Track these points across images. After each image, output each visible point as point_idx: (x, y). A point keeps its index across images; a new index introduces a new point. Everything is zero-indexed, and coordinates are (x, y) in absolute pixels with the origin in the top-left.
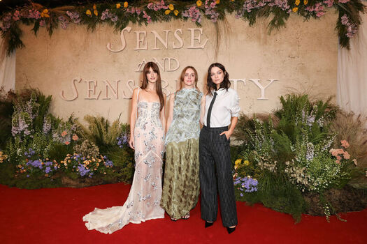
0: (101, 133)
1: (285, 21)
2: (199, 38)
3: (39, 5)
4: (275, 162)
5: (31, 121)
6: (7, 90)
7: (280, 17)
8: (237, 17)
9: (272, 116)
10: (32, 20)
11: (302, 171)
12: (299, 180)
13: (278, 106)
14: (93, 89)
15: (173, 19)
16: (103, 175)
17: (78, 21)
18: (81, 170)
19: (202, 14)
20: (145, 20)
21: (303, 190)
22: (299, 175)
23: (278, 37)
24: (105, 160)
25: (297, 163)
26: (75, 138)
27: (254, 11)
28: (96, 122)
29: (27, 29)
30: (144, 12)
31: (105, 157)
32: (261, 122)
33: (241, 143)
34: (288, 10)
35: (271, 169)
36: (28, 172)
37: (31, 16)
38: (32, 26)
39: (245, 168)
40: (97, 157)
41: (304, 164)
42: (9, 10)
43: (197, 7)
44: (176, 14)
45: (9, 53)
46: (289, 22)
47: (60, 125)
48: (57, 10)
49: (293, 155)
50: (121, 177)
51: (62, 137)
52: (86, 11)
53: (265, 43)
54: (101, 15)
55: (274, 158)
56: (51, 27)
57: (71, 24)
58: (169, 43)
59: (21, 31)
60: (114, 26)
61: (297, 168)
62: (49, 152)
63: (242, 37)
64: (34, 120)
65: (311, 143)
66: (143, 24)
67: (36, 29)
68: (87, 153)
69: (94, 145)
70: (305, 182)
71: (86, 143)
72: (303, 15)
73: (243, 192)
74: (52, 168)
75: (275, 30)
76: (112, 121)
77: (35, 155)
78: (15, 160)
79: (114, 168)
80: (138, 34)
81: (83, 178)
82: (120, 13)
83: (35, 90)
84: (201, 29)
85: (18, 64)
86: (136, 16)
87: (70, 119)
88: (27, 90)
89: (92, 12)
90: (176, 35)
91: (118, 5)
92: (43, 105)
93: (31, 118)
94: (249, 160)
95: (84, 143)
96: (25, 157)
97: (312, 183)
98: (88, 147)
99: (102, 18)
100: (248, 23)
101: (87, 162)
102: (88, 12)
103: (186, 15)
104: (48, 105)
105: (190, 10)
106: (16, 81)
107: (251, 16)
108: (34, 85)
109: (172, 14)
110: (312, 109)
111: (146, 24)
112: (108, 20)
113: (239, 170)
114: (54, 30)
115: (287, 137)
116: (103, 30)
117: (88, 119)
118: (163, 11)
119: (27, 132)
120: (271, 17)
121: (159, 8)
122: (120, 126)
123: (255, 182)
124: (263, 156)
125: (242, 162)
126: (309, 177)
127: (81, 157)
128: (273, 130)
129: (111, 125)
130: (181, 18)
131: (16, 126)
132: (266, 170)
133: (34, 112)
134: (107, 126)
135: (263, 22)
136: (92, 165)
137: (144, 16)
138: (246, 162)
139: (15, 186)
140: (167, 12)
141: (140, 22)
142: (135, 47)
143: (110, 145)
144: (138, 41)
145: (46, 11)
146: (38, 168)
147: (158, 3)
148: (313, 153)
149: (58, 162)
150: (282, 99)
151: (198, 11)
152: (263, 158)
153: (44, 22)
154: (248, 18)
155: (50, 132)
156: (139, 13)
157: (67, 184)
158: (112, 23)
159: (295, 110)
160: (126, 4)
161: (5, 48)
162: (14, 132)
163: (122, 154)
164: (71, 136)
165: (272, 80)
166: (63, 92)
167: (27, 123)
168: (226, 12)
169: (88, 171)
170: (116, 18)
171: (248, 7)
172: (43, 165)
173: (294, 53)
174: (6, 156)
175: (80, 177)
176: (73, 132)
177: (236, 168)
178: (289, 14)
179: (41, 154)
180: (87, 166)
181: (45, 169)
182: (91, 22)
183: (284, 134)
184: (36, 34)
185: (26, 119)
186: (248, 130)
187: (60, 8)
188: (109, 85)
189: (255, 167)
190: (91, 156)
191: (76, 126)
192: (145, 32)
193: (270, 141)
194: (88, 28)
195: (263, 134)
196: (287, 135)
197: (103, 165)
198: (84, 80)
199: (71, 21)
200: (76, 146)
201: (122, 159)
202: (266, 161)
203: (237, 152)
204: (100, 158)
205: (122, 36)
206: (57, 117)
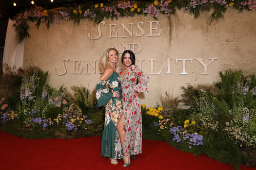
0: (83, 99)
1: (223, 14)
2: (156, 28)
3: (41, 8)
4: (217, 122)
5: (34, 89)
6: (18, 68)
7: (219, 11)
8: (185, 12)
10: (35, 18)
11: (239, 130)
12: (237, 137)
13: (218, 79)
14: (78, 67)
15: (136, 15)
16: (85, 130)
17: (68, 18)
18: (69, 126)
19: (158, 11)
20: (116, 16)
21: (241, 146)
22: (237, 133)
23: (217, 26)
24: (86, 119)
25: (235, 124)
26: (65, 102)
27: (198, 7)
28: (79, 91)
29: (32, 24)
30: (115, 10)
31: (86, 117)
32: (205, 91)
33: (188, 107)
34: (225, 5)
35: (213, 127)
36: (31, 127)
37: (35, 15)
38: (36, 22)
39: (192, 126)
40: (80, 116)
41: (241, 125)
42: (21, 12)
43: (155, 6)
44: (139, 11)
45: (20, 42)
46: (226, 15)
47: (54, 93)
48: (53, 10)
49: (231, 117)
50: (97, 132)
51: (55, 102)
52: (73, 11)
53: (207, 31)
54: (84, 13)
55: (215, 120)
56: (48, 23)
57: (62, 20)
58: (134, 32)
59: (28, 26)
60: (93, 21)
61: (235, 127)
62: (46, 113)
63: (189, 27)
64: (36, 89)
65: (246, 108)
66: (115, 19)
67: (38, 24)
68: (73, 114)
69: (78, 108)
70: (242, 139)
71: (73, 106)
72: (237, 8)
73: (191, 145)
74: (48, 124)
75: (215, 21)
76: (91, 90)
77: (36, 114)
78: (22, 117)
79: (92, 125)
80: (110, 27)
81: (70, 132)
82: (97, 12)
83: (36, 68)
84: (157, 22)
85: (26, 49)
86: (109, 14)
87: (61, 88)
88: (31, 68)
89: (78, 11)
90: (138, 26)
91: (96, 6)
92: (42, 78)
93: (34, 87)
94: (195, 120)
95: (71, 106)
96: (29, 116)
97: (248, 140)
98: (74, 109)
99: (85, 15)
100: (193, 16)
101: (73, 120)
102: (75, 11)
103: (146, 12)
104: (46, 78)
105: (149, 8)
106: (24, 62)
107: (196, 11)
108: (36, 64)
109: (136, 11)
110: (246, 81)
111: (117, 19)
112: (89, 16)
113: (188, 128)
114: (51, 25)
115: (226, 103)
116: (85, 24)
117: (74, 89)
118: (129, 9)
119: (31, 98)
120: (212, 11)
121: (126, 7)
123: (201, 138)
124: (206, 117)
125: (190, 122)
126: (246, 135)
127: (69, 116)
128: (214, 98)
129: (90, 93)
130: (142, 14)
131: (23, 93)
132: (210, 129)
133: (36, 83)
134: (88, 94)
135: (205, 16)
136: (76, 122)
137: (115, 13)
138: (194, 122)
139: (22, 136)
140: (132, 10)
141: (112, 18)
142: (108, 36)
143: (90, 108)
144: (111, 31)
145: (46, 11)
146: (38, 123)
147: (125, 3)
148: (248, 116)
149: (52, 120)
150: (221, 74)
151: (155, 8)
152: (207, 119)
153: (44, 19)
154: (193, 12)
155: (47, 98)
156: (111, 11)
157: (59, 136)
158: (92, 19)
159: (232, 82)
160: (102, 5)
161: (17, 38)
162: (22, 97)
163: (98, 114)
164: (62, 101)
165: (213, 59)
166: (56, 69)
167: (31, 91)
168: (176, 9)
169: (74, 127)
170: (95, 15)
171: (194, 4)
172: (42, 122)
173: (230, 38)
174: (16, 115)
175: (68, 131)
176: (63, 98)
177: (185, 126)
178: (226, 8)
179: (41, 113)
180: (73, 123)
181: (42, 124)
182: (77, 19)
183: (223, 101)
184: (38, 28)
185: (30, 88)
186: (194, 97)
187: (55, 9)
188: (89, 64)
189: (201, 126)
190: (76, 115)
191: (65, 94)
192: (116, 25)
193: (212, 106)
194: (75, 23)
195: (206, 101)
196: (226, 101)
197: (84, 123)
198: (71, 60)
199: (62, 18)
200: (66, 108)
201: (98, 118)
202: (209, 122)
203: (186, 114)
204: (82, 118)
205: (99, 28)
206: (52, 87)
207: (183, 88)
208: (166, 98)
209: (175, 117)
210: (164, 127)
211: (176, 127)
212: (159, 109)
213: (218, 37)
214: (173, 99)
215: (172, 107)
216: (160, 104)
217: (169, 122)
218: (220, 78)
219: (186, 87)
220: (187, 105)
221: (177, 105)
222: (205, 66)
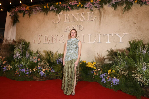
0: (50, 58)
1: (131, 7)
2: (92, 16)
3: (26, 5)
4: (127, 71)
5: (21, 52)
6: (12, 40)
7: (129, 5)
8: (109, 6)
9: (125, 50)
10: (22, 11)
11: (140, 76)
12: (139, 80)
13: (128, 46)
14: (47, 39)
15: (80, 8)
16: (50, 76)
17: (41, 11)
18: (41, 73)
19: (93, 6)
20: (68, 9)
21: (141, 85)
22: (139, 77)
23: (128, 14)
24: (51, 69)
25: (138, 72)
26: (39, 60)
27: (117, 3)
28: (47, 53)
29: (20, 15)
30: (68, 6)
31: (51, 68)
32: (120, 53)
33: (111, 62)
34: (132, 2)
35: (125, 74)
36: (20, 74)
37: (22, 9)
38: (23, 14)
39: (113, 74)
40: (48, 68)
41: (141, 73)
42: (14, 8)
43: (91, 3)
44: (82, 6)
45: (13, 25)
46: (133, 7)
47: (33, 54)
48: (32, 6)
49: (136, 68)
50: (58, 77)
51: (34, 59)
52: (44, 6)
53: (122, 17)
54: (50, 8)
55: (126, 70)
56: (30, 14)
57: (38, 12)
58: (79, 19)
59: (18, 16)
60: (55, 12)
61: (138, 74)
62: (28, 66)
63: (111, 15)
64: (22, 52)
65: (144, 63)
66: (68, 11)
67: (24, 15)
68: (43, 66)
69: (47, 63)
70: (142, 81)
72: (140, 4)
73: (112, 85)
74: (29, 72)
75: (126, 11)
76: (54, 53)
77: (22, 66)
78: (15, 68)
79: (55, 72)
80: (65, 16)
81: (42, 77)
82: (58, 7)
83: (23, 40)
84: (93, 12)
85: (17, 29)
86: (65, 8)
87: (37, 52)
88: (20, 40)
90: (82, 15)
91: (57, 3)
92: (26, 46)
93: (21, 51)
94: (115, 70)
95: (42, 62)
96: (18, 68)
97: (146, 82)
98: (44, 64)
99: (50, 9)
100: (113, 9)
101: (44, 70)
102: (45, 7)
103: (86, 6)
104: (28, 46)
105: (88, 4)
106: (16, 36)
107: (115, 6)
108: (23, 38)
109: (80, 6)
110: (145, 47)
111: (69, 11)
112: (53, 10)
113: (110, 75)
114: (31, 15)
115: (133, 60)
116: (51, 14)
117: (44, 52)
118: (76, 5)
119: (20, 57)
120: (124, 6)
121: (74, 4)
122: (58, 55)
123: (118, 80)
124: (121, 68)
125: (112, 71)
126: (144, 78)
127: (41, 68)
128: (126, 57)
129: (54, 54)
130: (84, 8)
131: (15, 55)
132: (123, 75)
133: (22, 49)
134: (52, 55)
135: (120, 8)
136: (46, 71)
137: (68, 8)
138: (114, 71)
139: (14, 79)
140: (78, 5)
141: (66, 10)
142: (64, 21)
143: (53, 63)
144: (66, 18)
145: (28, 7)
146: (23, 72)
147: (74, 2)
148: (146, 67)
149: (32, 70)
150: (130, 42)
151: (91, 4)
152: (121, 69)
153: (27, 12)
154: (114, 6)
155: (29, 57)
156: (66, 6)
157: (35, 79)
158: (55, 11)
159: (136, 47)
160: (60, 3)
161: (12, 23)
162: (15, 57)
163: (58, 67)
164: (37, 59)
165: (125, 34)
166: (34, 40)
167: (20, 53)
168: (104, 5)
169: (44, 74)
170: (56, 9)
171: (114, 1)
172: (26, 71)
173: (136, 21)
174: (11, 67)
175: (41, 76)
176: (38, 57)
177: (109, 73)
178: (133, 4)
179: (25, 66)
180: (44, 72)
181: (26, 72)
182: (46, 11)
183: (131, 58)
184: (24, 17)
185: (19, 51)
186: (114, 56)
188: (53, 37)
189: (118, 73)
190: (46, 67)
191: (39, 55)
192: (68, 14)
193: (125, 62)
194: (45, 14)
195: (121, 58)
196: (133, 59)
197: (50, 72)
198: (43, 35)
199: (38, 11)
200: (39, 63)
201: (58, 69)
202: (123, 71)
203: (109, 66)
204: (49, 68)
205: (59, 16)
206: (32, 51)
207: (108, 51)
208: (98, 57)
209: (103, 68)
210: (96, 74)
211: (104, 74)
212: (94, 63)
213: (128, 21)
214: (102, 58)
215: (101, 62)
216: (94, 60)
217: (99, 71)
218: (130, 45)
219: (110, 50)
220: (110, 61)
221: (104, 61)
222: (121, 38)
